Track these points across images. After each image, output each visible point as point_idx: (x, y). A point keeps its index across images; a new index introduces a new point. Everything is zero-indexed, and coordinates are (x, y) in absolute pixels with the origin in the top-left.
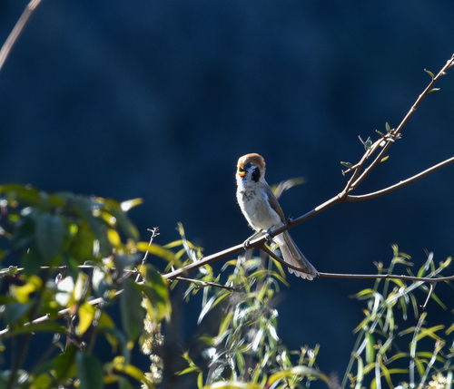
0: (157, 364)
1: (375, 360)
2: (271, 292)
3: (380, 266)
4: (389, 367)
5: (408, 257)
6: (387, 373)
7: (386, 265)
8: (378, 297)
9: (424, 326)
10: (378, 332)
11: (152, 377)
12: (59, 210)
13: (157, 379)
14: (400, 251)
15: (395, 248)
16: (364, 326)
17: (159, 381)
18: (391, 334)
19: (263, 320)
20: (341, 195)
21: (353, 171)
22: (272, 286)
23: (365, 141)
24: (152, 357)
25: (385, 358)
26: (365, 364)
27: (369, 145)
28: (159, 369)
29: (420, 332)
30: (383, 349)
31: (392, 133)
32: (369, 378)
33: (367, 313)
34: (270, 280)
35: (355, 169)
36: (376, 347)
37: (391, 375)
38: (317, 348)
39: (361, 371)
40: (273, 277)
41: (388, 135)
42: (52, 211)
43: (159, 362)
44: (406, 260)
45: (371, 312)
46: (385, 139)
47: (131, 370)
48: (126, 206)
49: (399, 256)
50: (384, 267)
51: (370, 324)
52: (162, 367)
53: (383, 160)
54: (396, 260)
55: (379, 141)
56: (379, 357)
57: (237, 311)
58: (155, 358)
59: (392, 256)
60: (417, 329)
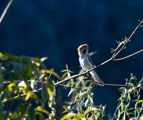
0: (53, 111)
1: (124, 110)
2: (91, 87)
3: (127, 80)
4: (128, 112)
5: (136, 77)
6: (128, 114)
7: (129, 80)
8: (126, 90)
9: (139, 99)
10: (125, 101)
11: (52, 115)
12: (21, 61)
13: (53, 115)
14: (133, 75)
15: (132, 74)
16: (121, 99)
17: (54, 116)
18: (129, 102)
19: (89, 96)
20: (111, 59)
21: (114, 51)
22: (92, 86)
23: (118, 42)
24: (52, 108)
25: (127, 109)
26: (121, 111)
27: (120, 43)
28: (54, 112)
29: (138, 101)
30: (127, 106)
31: (127, 39)
32: (122, 116)
33: (122, 95)
34: (91, 84)
35: (115, 51)
36: (124, 106)
37: (129, 115)
38: (105, 106)
39: (119, 114)
40: (92, 82)
41: (125, 40)
42: (19, 62)
43: (54, 110)
44: (135, 78)
45: (123, 94)
46: (125, 41)
47: (44, 111)
48: (43, 60)
49: (133, 77)
50: (128, 80)
51: (123, 98)
52: (55, 111)
53: (124, 48)
54: (132, 78)
55: (123, 42)
56: (125, 109)
57: (80, 93)
58: (53, 109)
59: (131, 77)
60: (137, 100)
